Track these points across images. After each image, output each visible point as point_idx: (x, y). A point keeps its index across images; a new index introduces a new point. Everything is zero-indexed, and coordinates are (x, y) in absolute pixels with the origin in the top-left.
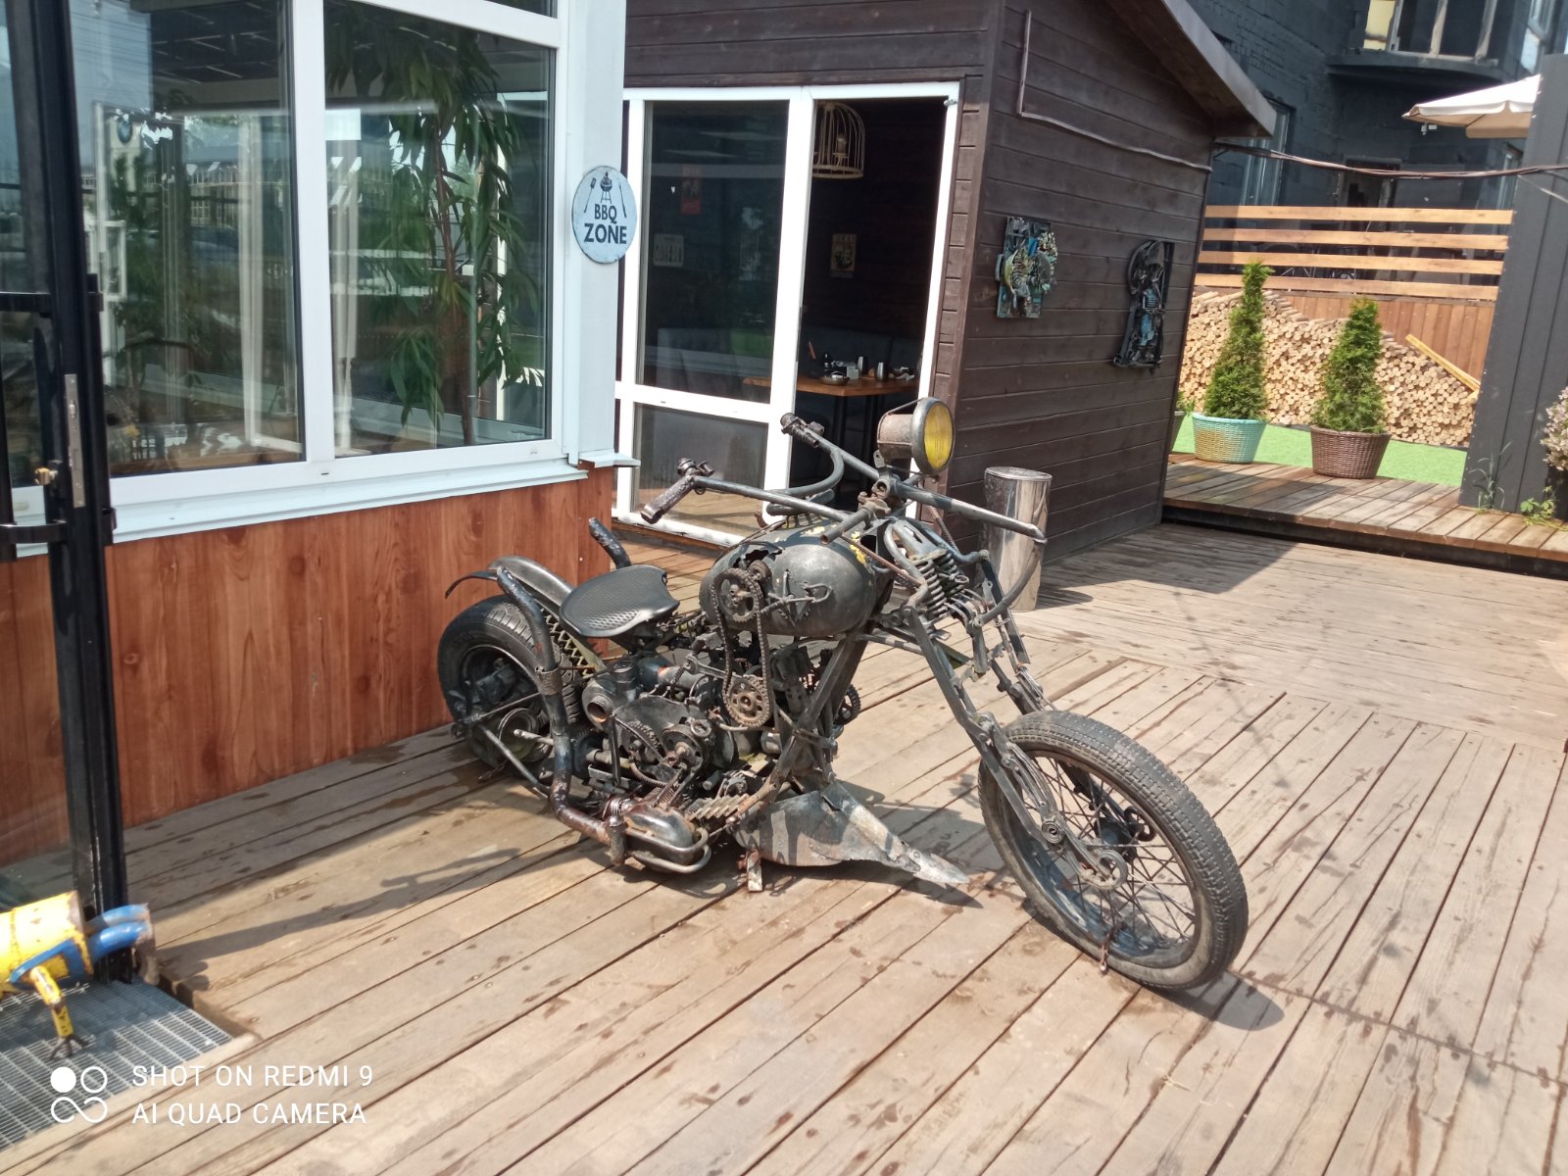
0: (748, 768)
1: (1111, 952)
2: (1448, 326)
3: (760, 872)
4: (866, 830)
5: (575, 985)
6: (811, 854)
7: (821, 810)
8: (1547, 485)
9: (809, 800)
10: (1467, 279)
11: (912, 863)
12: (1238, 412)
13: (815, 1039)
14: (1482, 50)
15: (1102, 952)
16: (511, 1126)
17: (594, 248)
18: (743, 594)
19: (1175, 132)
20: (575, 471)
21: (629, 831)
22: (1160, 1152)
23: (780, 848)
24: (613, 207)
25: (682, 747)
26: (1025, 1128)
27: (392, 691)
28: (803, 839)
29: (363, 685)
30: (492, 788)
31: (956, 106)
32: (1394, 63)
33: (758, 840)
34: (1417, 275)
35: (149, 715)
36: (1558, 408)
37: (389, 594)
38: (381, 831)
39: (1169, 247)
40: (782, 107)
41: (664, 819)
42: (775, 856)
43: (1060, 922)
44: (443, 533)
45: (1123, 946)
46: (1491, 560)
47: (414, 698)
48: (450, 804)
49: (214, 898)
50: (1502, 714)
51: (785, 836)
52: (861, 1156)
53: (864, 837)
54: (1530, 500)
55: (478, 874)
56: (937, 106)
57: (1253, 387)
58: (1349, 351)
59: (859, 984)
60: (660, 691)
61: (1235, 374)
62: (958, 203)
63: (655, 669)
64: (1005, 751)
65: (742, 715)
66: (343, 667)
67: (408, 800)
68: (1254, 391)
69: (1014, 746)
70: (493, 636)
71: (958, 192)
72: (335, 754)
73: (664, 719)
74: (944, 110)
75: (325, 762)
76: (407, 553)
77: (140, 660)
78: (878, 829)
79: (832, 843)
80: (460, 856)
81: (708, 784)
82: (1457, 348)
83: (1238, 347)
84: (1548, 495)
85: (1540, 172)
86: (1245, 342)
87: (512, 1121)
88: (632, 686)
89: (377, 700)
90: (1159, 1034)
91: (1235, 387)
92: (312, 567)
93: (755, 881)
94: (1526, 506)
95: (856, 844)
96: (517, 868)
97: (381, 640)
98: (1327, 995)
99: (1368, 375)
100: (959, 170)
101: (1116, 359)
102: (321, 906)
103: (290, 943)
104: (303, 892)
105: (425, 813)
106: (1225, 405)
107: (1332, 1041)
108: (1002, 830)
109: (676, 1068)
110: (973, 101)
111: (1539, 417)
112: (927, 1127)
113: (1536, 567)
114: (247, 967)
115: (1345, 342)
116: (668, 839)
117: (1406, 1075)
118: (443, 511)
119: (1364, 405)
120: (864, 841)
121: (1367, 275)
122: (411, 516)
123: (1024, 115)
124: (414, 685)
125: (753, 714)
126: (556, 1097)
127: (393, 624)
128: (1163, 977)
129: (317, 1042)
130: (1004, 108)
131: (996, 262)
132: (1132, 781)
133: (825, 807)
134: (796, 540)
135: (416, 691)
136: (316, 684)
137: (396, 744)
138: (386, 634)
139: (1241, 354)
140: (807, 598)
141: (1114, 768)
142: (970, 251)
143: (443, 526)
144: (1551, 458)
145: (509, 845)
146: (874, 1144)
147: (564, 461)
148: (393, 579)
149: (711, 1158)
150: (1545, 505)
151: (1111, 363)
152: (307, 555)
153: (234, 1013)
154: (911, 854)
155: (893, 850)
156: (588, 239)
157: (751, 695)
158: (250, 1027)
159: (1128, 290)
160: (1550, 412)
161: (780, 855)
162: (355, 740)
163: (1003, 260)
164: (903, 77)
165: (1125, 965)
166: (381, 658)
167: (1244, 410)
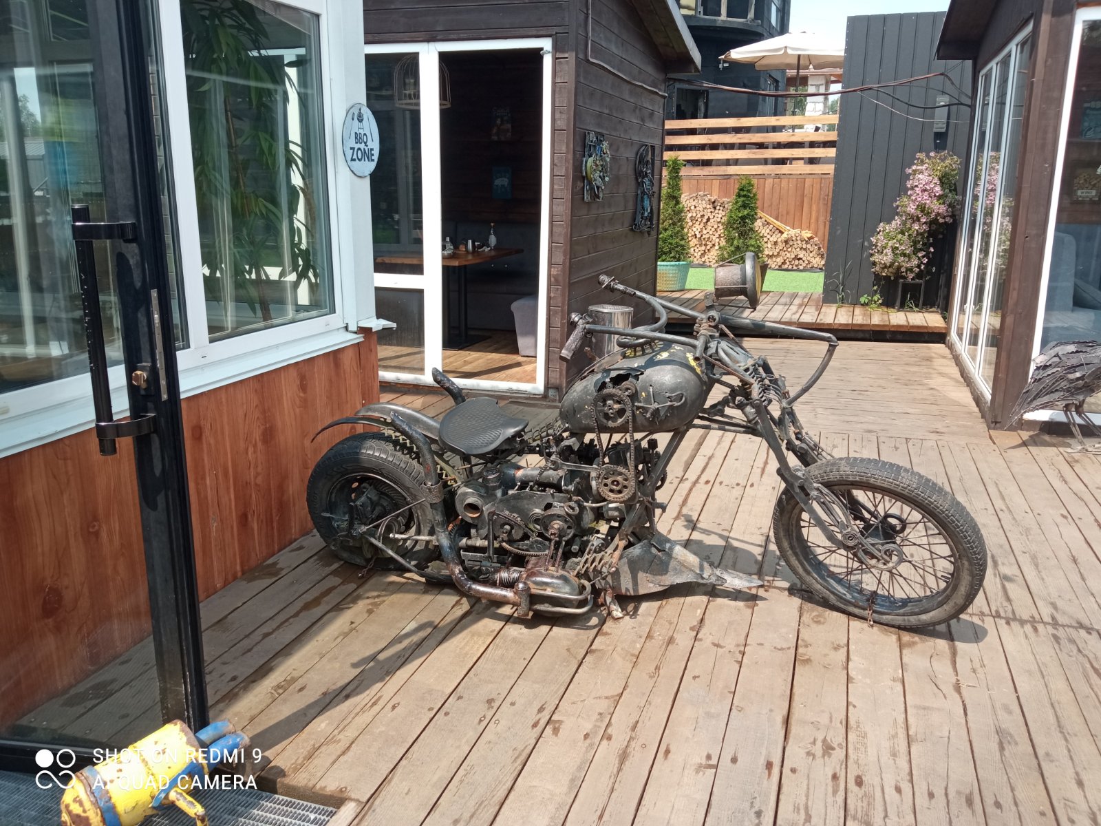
0: (598, 532)
1: (874, 612)
2: (764, 192)
3: (617, 604)
4: (685, 561)
5: (556, 708)
6: (648, 584)
7: (651, 553)
8: (874, 286)
9: (642, 548)
10: (770, 161)
11: (719, 578)
12: (674, 257)
13: (742, 708)
14: (751, 15)
15: (866, 613)
16: (601, 817)
17: (357, 165)
18: (617, 406)
19: (650, 70)
20: (355, 336)
21: (533, 591)
22: (993, 729)
23: (626, 585)
24: (365, 134)
25: (557, 525)
26: (910, 733)
27: (262, 521)
28: (641, 576)
29: (244, 519)
30: (373, 581)
31: (550, 55)
32: (702, 24)
33: (610, 582)
34: (739, 162)
35: (109, 571)
36: (879, 237)
37: (255, 446)
38: (314, 628)
39: (653, 147)
40: (414, 57)
41: (558, 578)
42: (623, 591)
43: (833, 599)
44: (284, 393)
45: (882, 606)
46: (861, 335)
47: (275, 524)
48: (352, 598)
49: (228, 706)
50: (944, 427)
51: (629, 576)
52: (835, 777)
53: (684, 566)
54: (866, 296)
55: (419, 645)
56: (536, 55)
57: (681, 240)
58: (739, 212)
59: (737, 666)
60: (522, 487)
61: (669, 233)
62: (558, 123)
63: (512, 472)
64: (812, 490)
65: (611, 494)
66: (230, 508)
67: (316, 602)
68: (683, 243)
69: (820, 485)
70: (366, 465)
71: (557, 116)
72: (230, 578)
73: (530, 507)
74: (541, 58)
75: (225, 586)
76: (264, 412)
77: (100, 526)
78: (692, 559)
79: (662, 575)
80: (393, 634)
81: (575, 548)
82: (770, 206)
83: (669, 214)
84: (876, 292)
85: (870, 89)
86: (674, 211)
87: (599, 813)
88: (499, 487)
89: (253, 529)
90: (931, 657)
91: (670, 241)
92: (207, 432)
93: (617, 612)
94: (863, 300)
95: (679, 572)
96: (444, 635)
97: (253, 483)
98: (997, 612)
99: (751, 226)
100: (557, 100)
101: (634, 227)
102: (320, 693)
103: (322, 725)
104: (298, 685)
105: (338, 608)
106: (665, 253)
107: (1023, 639)
108: (790, 544)
109: (672, 748)
110: (563, 51)
111: (866, 244)
112: (856, 749)
113: (888, 337)
114: (303, 752)
115: (736, 207)
116: (565, 592)
117: (1075, 651)
118: (282, 375)
119: (753, 246)
120: (684, 569)
121: (707, 163)
122: (264, 382)
123: (591, 60)
124: (274, 515)
125: (620, 492)
126: (612, 790)
127: (259, 469)
128: (919, 620)
129: (407, 794)
130: (581, 56)
131: (582, 164)
132: (920, 495)
133: (654, 550)
134: (652, 363)
135: (276, 518)
136: (215, 524)
137: (270, 561)
138: (256, 478)
139: (671, 219)
140: (669, 403)
141: (906, 488)
142: (570, 156)
143: (284, 388)
144: (877, 268)
145: (423, 619)
146: (835, 767)
147: (344, 330)
148: (257, 434)
149: (747, 805)
150: (876, 298)
151: (632, 230)
152: (202, 423)
153: (323, 788)
154: (718, 572)
155: (705, 572)
156: (353, 160)
157: (619, 478)
158: (345, 795)
159: (637, 179)
160: (873, 240)
161: (627, 590)
162: (242, 566)
163: (586, 162)
164: (509, 34)
165: (885, 618)
166: (254, 496)
167: (677, 256)
